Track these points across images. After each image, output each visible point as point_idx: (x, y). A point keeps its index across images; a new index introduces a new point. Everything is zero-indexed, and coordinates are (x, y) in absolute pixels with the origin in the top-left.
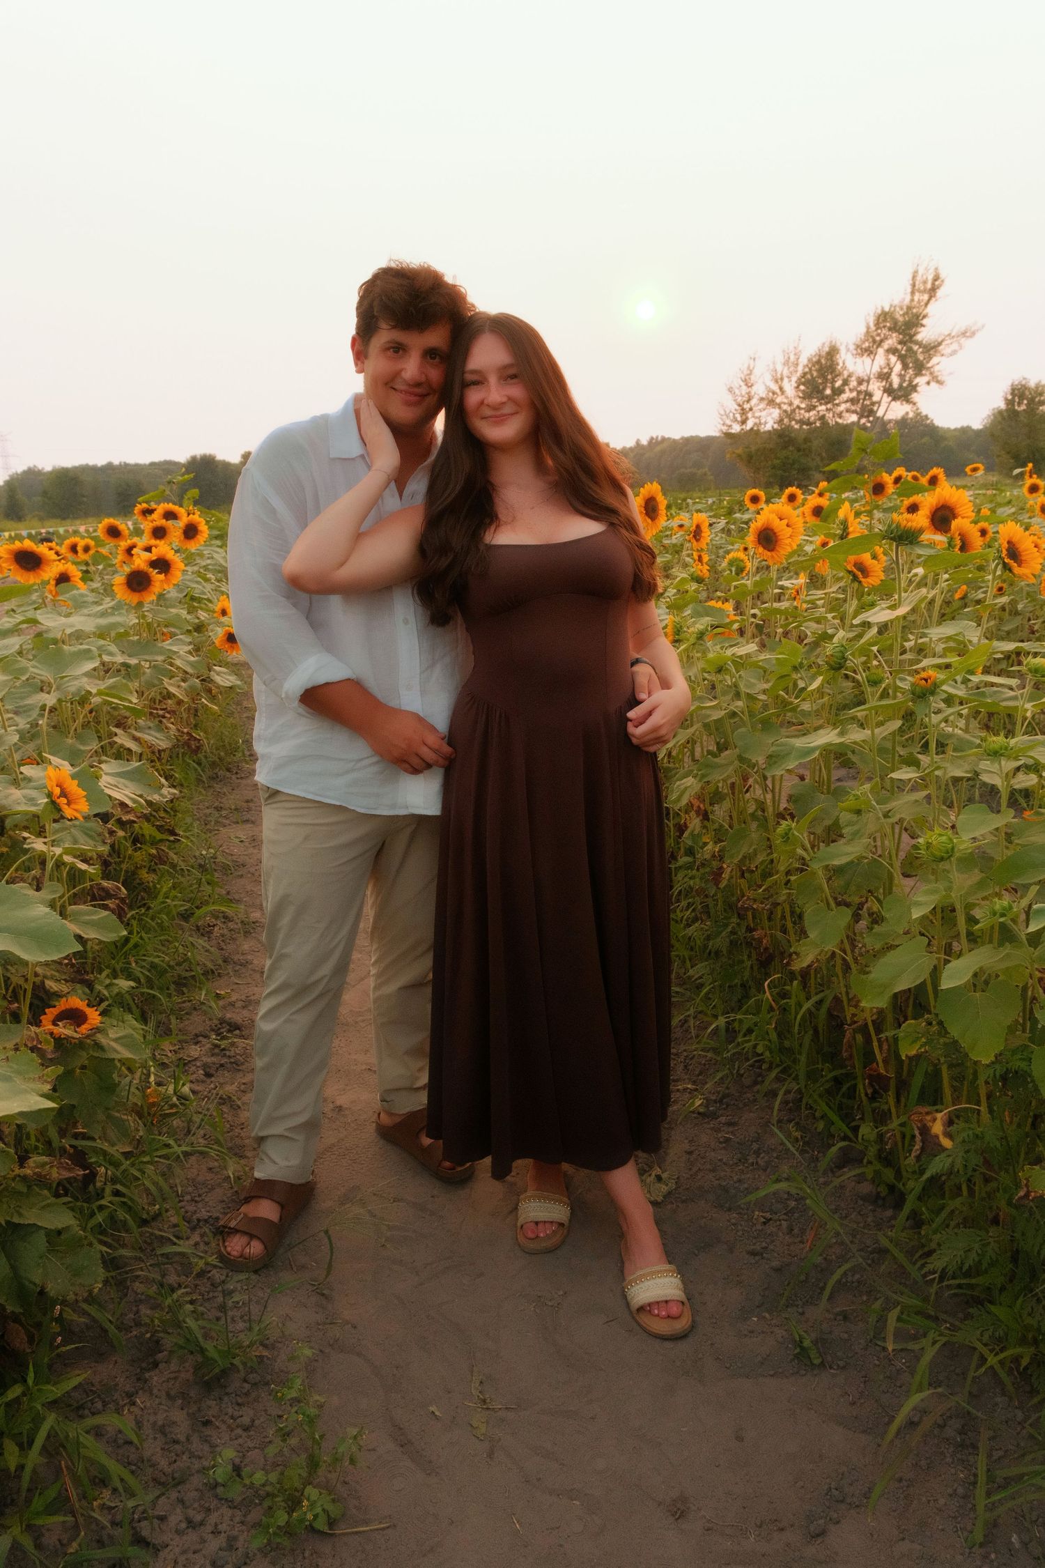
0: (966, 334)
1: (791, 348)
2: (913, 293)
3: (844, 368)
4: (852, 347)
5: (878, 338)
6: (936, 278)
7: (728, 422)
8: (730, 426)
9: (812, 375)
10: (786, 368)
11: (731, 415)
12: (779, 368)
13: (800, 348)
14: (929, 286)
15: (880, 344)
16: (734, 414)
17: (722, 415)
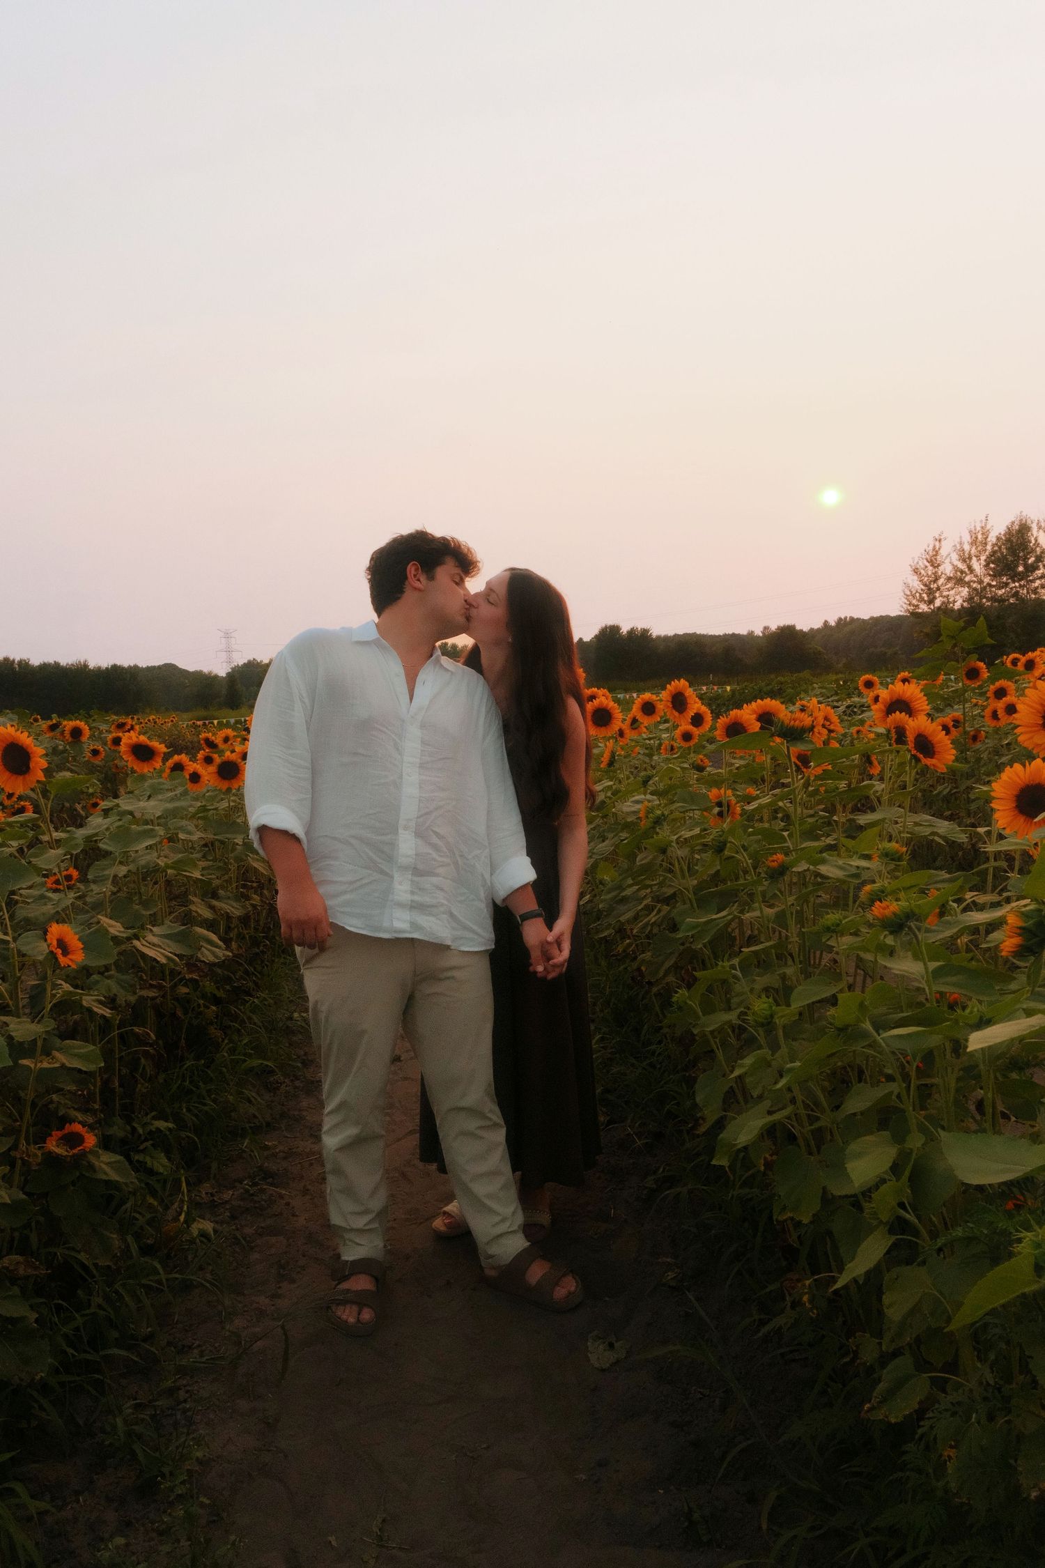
1: (978, 528)
3: (1037, 544)
7: (914, 602)
8: (917, 606)
9: (1002, 553)
10: (974, 548)
11: (918, 595)
12: (967, 547)
13: (988, 527)
16: (920, 594)
17: (908, 596)
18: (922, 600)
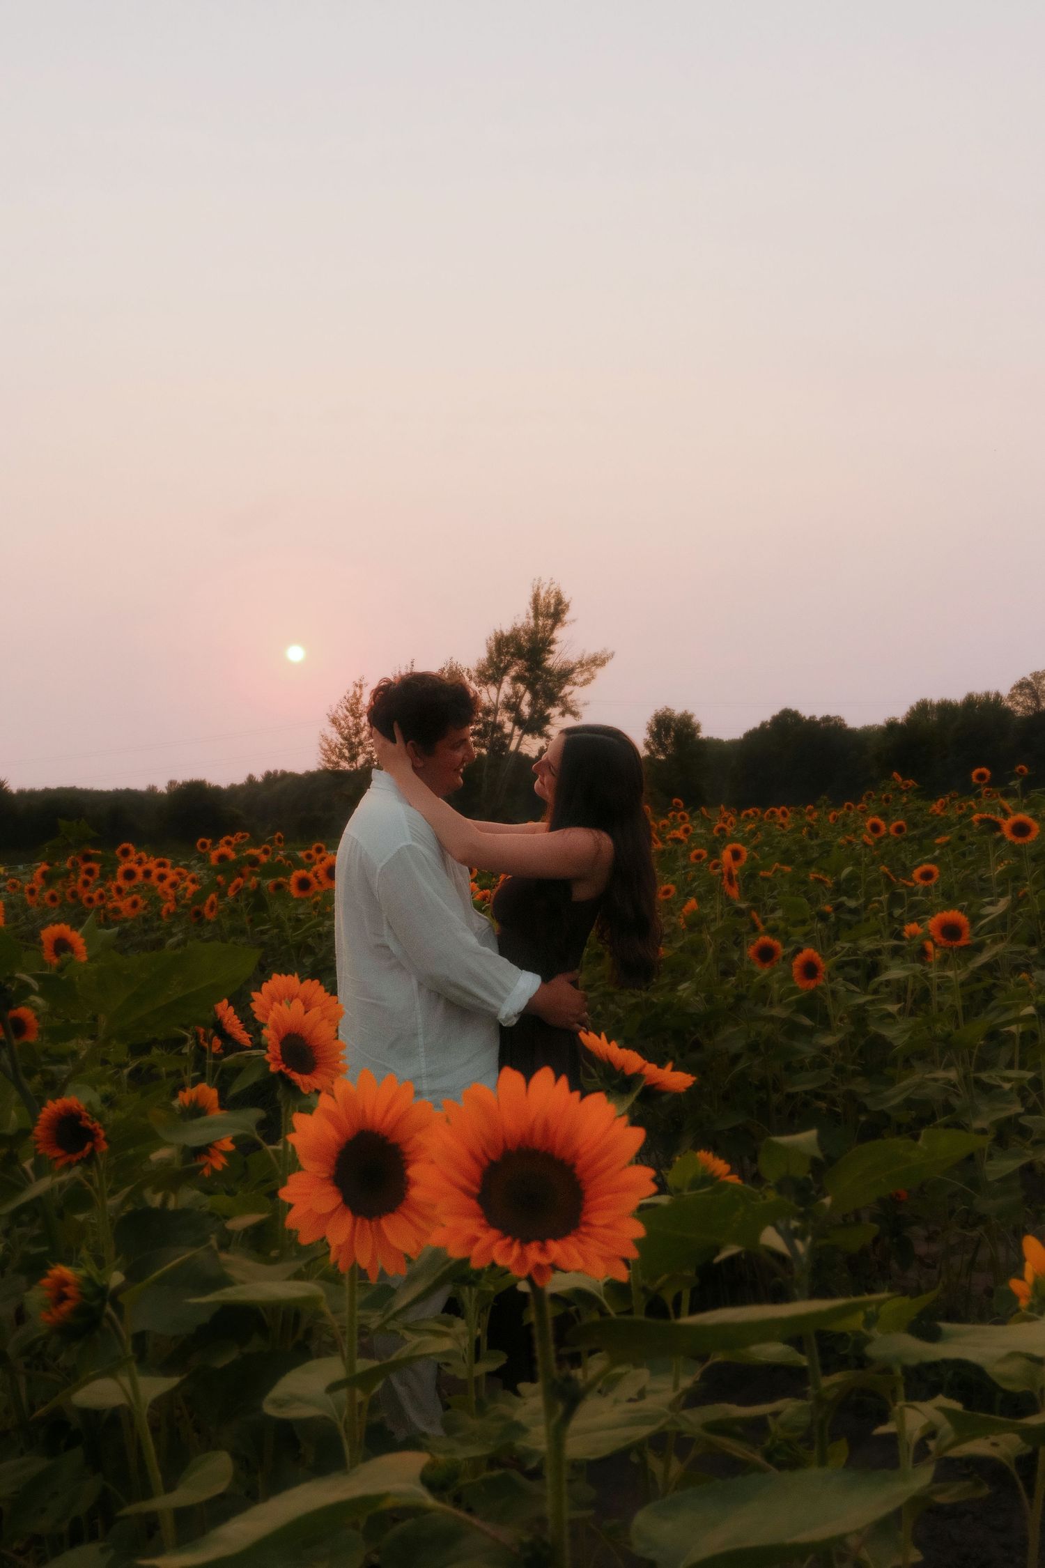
0: (598, 661)
2: (536, 617)
4: (474, 674)
5: (502, 665)
6: (559, 601)
7: (334, 758)
8: (338, 763)
11: (337, 750)
14: (552, 610)
15: (504, 671)
16: (340, 749)
17: (326, 750)
18: (342, 756)
